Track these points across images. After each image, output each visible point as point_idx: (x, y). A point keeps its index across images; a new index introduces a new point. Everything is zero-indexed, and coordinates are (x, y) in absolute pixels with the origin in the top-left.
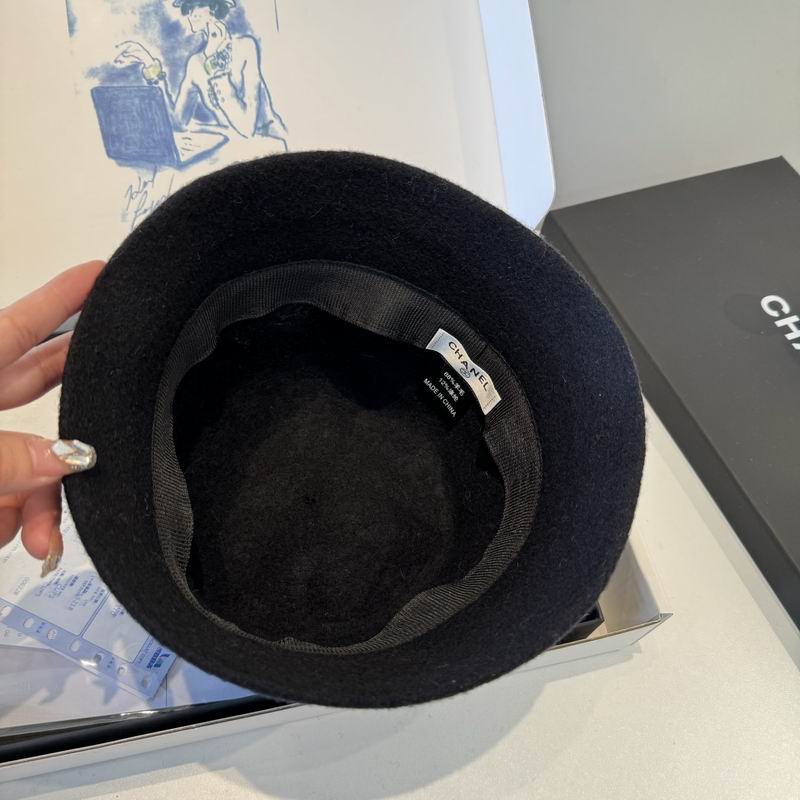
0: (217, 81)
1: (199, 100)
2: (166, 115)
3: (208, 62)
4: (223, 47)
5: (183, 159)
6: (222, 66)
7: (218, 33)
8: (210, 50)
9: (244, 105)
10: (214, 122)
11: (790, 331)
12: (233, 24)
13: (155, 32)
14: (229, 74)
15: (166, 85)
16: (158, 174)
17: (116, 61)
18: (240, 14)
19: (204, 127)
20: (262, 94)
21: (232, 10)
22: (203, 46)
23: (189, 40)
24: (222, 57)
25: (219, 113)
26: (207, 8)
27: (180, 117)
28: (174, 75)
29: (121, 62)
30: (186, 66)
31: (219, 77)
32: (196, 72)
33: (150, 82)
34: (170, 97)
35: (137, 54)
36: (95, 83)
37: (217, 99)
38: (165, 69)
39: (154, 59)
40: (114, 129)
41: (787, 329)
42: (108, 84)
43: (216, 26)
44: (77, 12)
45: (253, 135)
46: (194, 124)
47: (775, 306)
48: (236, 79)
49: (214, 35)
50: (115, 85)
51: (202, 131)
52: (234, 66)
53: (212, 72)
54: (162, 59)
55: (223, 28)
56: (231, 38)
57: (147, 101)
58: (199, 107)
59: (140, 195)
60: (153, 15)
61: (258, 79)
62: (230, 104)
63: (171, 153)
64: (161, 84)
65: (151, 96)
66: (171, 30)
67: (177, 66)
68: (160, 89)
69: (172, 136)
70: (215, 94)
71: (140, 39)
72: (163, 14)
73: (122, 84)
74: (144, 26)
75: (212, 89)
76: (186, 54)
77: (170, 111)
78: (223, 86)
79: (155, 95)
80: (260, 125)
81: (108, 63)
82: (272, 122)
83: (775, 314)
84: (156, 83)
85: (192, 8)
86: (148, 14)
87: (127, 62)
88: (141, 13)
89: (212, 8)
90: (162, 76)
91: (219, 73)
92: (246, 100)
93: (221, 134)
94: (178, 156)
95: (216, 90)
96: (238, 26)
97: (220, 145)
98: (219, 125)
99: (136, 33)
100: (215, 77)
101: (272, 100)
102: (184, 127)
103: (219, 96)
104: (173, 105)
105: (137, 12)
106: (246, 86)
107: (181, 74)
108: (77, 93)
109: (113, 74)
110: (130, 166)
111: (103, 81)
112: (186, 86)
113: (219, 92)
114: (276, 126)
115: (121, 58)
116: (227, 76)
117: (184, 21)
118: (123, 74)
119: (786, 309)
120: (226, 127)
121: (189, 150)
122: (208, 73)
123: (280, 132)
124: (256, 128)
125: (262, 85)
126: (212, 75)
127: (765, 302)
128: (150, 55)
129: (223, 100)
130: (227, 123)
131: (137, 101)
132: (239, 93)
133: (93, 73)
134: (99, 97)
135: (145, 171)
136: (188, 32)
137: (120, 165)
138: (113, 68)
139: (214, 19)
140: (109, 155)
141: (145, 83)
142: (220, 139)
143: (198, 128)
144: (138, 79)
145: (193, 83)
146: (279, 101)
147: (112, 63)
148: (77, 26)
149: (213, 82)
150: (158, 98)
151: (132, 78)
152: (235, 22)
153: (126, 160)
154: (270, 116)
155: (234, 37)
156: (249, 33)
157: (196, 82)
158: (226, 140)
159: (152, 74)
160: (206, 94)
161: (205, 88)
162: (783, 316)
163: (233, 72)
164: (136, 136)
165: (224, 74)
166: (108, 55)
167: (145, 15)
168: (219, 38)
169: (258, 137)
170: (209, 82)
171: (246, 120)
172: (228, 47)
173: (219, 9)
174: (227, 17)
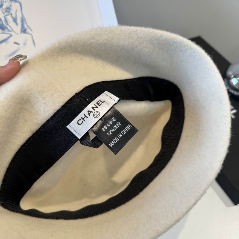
1: (1, 23)
3: (4, 11)
4: (9, 6)
6: (9, 12)
7: (7, 1)
9: (17, 24)
10: (7, 30)
14: (11, 14)
20: (23, 20)
22: (2, 5)
24: (8, 9)
25: (8, 27)
31: (8, 15)
45: (21, 33)
48: (14, 15)
49: (5, 2)
51: (3, 33)
52: (13, 12)
53: (5, 14)
56: (11, 2)
58: (1, 25)
61: (21, 15)
62: (12, 24)
78: (9, 18)
80: (23, 30)
82: (27, 29)
91: (8, 14)
92: (17, 22)
98: (9, 31)
100: (7, 15)
103: (8, 22)
106: (18, 18)
113: (8, 20)
114: (28, 30)
123: (30, 32)
125: (23, 18)
129: (10, 23)
130: (11, 30)
132: (15, 20)
146: (29, 22)
149: (6, 17)
155: (13, 2)
156: (18, 1)
158: (11, 35)
160: (3, 21)
161: (3, 19)
168: (7, 3)
169: (23, 34)
170: (4, 17)
171: (18, 29)
172: (11, 5)
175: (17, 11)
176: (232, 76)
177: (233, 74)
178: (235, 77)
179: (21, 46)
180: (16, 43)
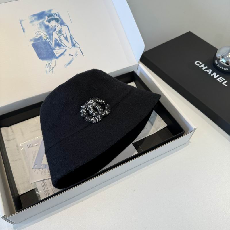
0: (61, 37)
1: (57, 42)
2: (51, 47)
3: (57, 33)
4: (60, 29)
5: (57, 56)
6: (61, 33)
7: (58, 26)
8: (57, 30)
9: (68, 41)
10: (62, 46)
11: (203, 68)
12: (61, 23)
13: (43, 28)
14: (63, 35)
15: (49, 40)
16: (52, 61)
17: (36, 37)
18: (62, 21)
19: (60, 48)
20: (71, 38)
21: (60, 20)
22: (55, 29)
23: (52, 29)
24: (60, 31)
25: (63, 44)
26: (54, 21)
27: (54, 47)
28: (50, 37)
29: (37, 37)
30: (52, 35)
31: (61, 36)
32: (55, 36)
33: (45, 40)
34: (50, 42)
35: (40, 34)
36: (32, 42)
37: (61, 41)
38: (48, 36)
39: (45, 35)
40: (39, 52)
41: (202, 68)
42: (35, 42)
43: (57, 24)
44: (24, 27)
45: (72, 47)
46: (58, 48)
47: (198, 63)
48: (65, 35)
49: (57, 26)
50: (37, 42)
51: (60, 49)
52: (64, 33)
53: (59, 35)
54: (47, 34)
55: (59, 25)
57: (45, 44)
58: (58, 43)
59: (49, 67)
60: (42, 24)
61: (70, 35)
62: (65, 41)
63: (54, 56)
64: (48, 40)
65: (46, 43)
66: (47, 27)
67: (50, 35)
68: (48, 41)
69: (53, 51)
70: (61, 40)
71: (40, 30)
72: (44, 24)
73: (38, 42)
74: (41, 27)
75: (60, 39)
76: (52, 32)
77: (51, 46)
79: (47, 43)
80: (73, 45)
81: (34, 37)
82: (75, 44)
83: (198, 65)
84: (47, 40)
85: (51, 21)
86: (41, 24)
87: (39, 36)
88: (39, 25)
89: (55, 20)
90: (47, 38)
91: (61, 35)
92: (68, 40)
93: (64, 49)
94: (56, 56)
95: (61, 39)
96: (62, 23)
97: (65, 51)
98: (63, 47)
99: (39, 29)
100: (60, 36)
101: (74, 39)
102: (55, 49)
103: (62, 40)
104: (52, 44)
105: (38, 25)
106: (67, 37)
107: (52, 37)
108: (29, 46)
109: (36, 40)
110: (45, 60)
111: (34, 42)
112: (54, 39)
114: (76, 44)
115: (37, 36)
116: (62, 36)
117: (49, 25)
118: (38, 39)
119: (201, 63)
120: (65, 47)
121: (58, 54)
122: (58, 35)
123: (78, 46)
124: (72, 46)
126: (59, 36)
127: (196, 63)
128: (43, 34)
129: (63, 41)
130: (65, 46)
131: (43, 45)
132: (66, 38)
133: (31, 40)
134: (34, 45)
135: (49, 61)
136: (51, 27)
137: (43, 60)
138: (36, 38)
139: (56, 23)
140: (39, 58)
141: (44, 40)
142: (65, 50)
143: (59, 48)
144: (42, 40)
145: (55, 39)
146: (76, 39)
147: (35, 37)
148: (25, 30)
149: (60, 37)
150: (48, 43)
151: (41, 40)
152: (61, 22)
153: (44, 59)
154: (75, 43)
155: (62, 26)
156: (65, 24)
157: (56, 38)
159: (45, 38)
160: (58, 40)
161: (58, 39)
162: (200, 65)
163: (64, 34)
164: (45, 53)
165: (62, 35)
166: (34, 36)
167: (40, 25)
168: (58, 27)
169: (73, 48)
170: (59, 37)
171: (69, 44)
173: (57, 20)
174: (59, 22)
175: (66, 31)
179: (74, 56)
180: (70, 55)
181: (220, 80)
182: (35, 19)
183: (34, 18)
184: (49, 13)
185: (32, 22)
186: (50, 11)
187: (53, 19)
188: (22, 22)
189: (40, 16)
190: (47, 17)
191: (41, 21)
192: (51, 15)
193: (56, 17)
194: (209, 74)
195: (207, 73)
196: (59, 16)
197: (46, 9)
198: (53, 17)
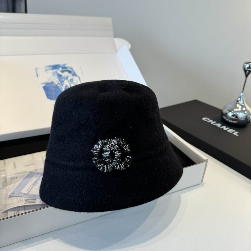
3: (69, 81)
6: (72, 82)
13: (56, 76)
14: (74, 83)
17: (48, 81)
22: (67, 78)
23: (64, 78)
24: (72, 80)
32: (66, 83)
33: (56, 85)
34: (61, 87)
35: (52, 80)
36: (44, 85)
38: (59, 83)
40: (49, 94)
41: (210, 122)
43: (69, 75)
44: (38, 73)
49: (70, 76)
50: (48, 86)
53: (70, 83)
54: (59, 81)
57: (56, 88)
66: (60, 76)
68: (58, 86)
71: (53, 77)
72: (58, 73)
74: (54, 75)
81: (46, 82)
85: (64, 72)
89: (68, 72)
90: (59, 84)
96: (74, 74)
100: (71, 83)
104: (62, 89)
105: (52, 73)
107: (63, 83)
108: (39, 87)
109: (47, 84)
112: (64, 85)
117: (62, 74)
118: (50, 84)
119: (209, 119)
122: (69, 82)
127: (203, 119)
131: (53, 88)
133: (43, 83)
134: (45, 88)
141: (55, 85)
144: (53, 84)
145: (66, 85)
148: (39, 76)
150: (58, 88)
155: (74, 76)
156: (77, 76)
161: (69, 86)
162: (208, 120)
166: (46, 80)
167: (54, 73)
172: (73, 78)
173: (70, 72)
174: (72, 73)
176: (228, 112)
177: (228, 110)
178: (230, 111)
181: (230, 131)
182: (50, 69)
183: (48, 68)
184: (63, 66)
185: (46, 70)
186: (65, 65)
187: (66, 71)
188: (38, 70)
189: (55, 67)
190: (61, 69)
191: (55, 70)
192: (65, 68)
193: (69, 69)
194: (218, 127)
195: (216, 126)
196: (72, 69)
197: (61, 63)
198: (66, 69)
